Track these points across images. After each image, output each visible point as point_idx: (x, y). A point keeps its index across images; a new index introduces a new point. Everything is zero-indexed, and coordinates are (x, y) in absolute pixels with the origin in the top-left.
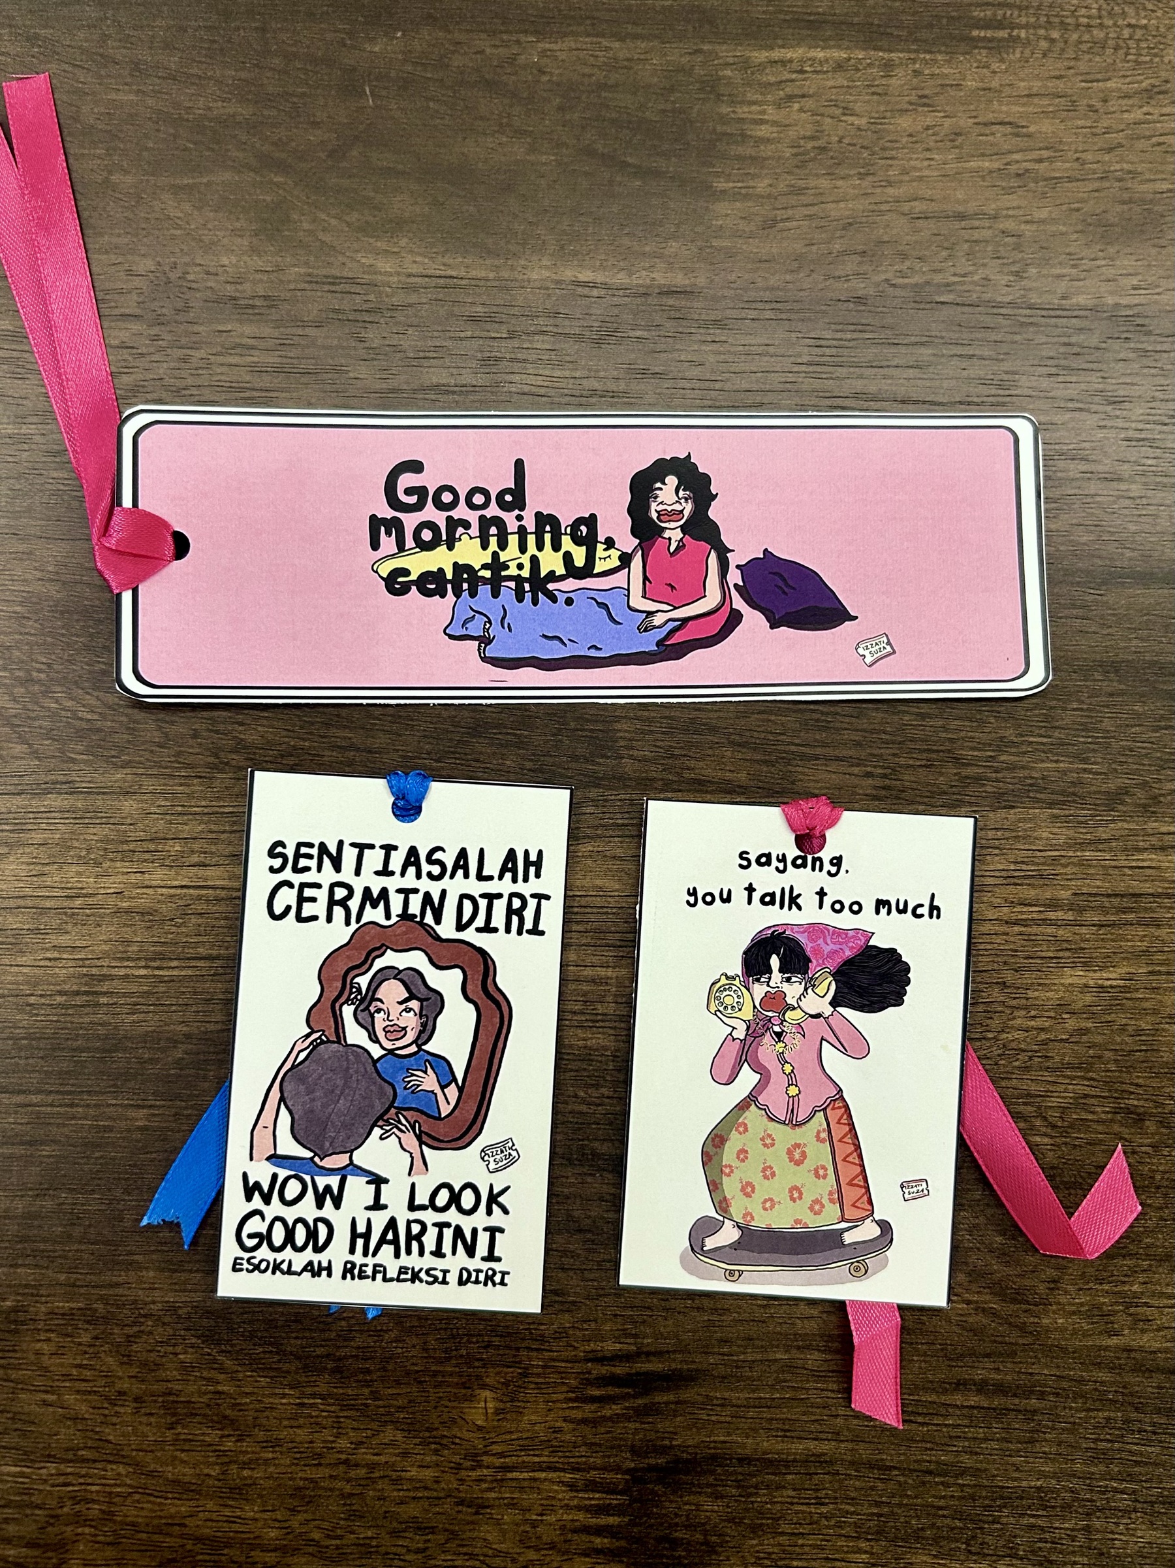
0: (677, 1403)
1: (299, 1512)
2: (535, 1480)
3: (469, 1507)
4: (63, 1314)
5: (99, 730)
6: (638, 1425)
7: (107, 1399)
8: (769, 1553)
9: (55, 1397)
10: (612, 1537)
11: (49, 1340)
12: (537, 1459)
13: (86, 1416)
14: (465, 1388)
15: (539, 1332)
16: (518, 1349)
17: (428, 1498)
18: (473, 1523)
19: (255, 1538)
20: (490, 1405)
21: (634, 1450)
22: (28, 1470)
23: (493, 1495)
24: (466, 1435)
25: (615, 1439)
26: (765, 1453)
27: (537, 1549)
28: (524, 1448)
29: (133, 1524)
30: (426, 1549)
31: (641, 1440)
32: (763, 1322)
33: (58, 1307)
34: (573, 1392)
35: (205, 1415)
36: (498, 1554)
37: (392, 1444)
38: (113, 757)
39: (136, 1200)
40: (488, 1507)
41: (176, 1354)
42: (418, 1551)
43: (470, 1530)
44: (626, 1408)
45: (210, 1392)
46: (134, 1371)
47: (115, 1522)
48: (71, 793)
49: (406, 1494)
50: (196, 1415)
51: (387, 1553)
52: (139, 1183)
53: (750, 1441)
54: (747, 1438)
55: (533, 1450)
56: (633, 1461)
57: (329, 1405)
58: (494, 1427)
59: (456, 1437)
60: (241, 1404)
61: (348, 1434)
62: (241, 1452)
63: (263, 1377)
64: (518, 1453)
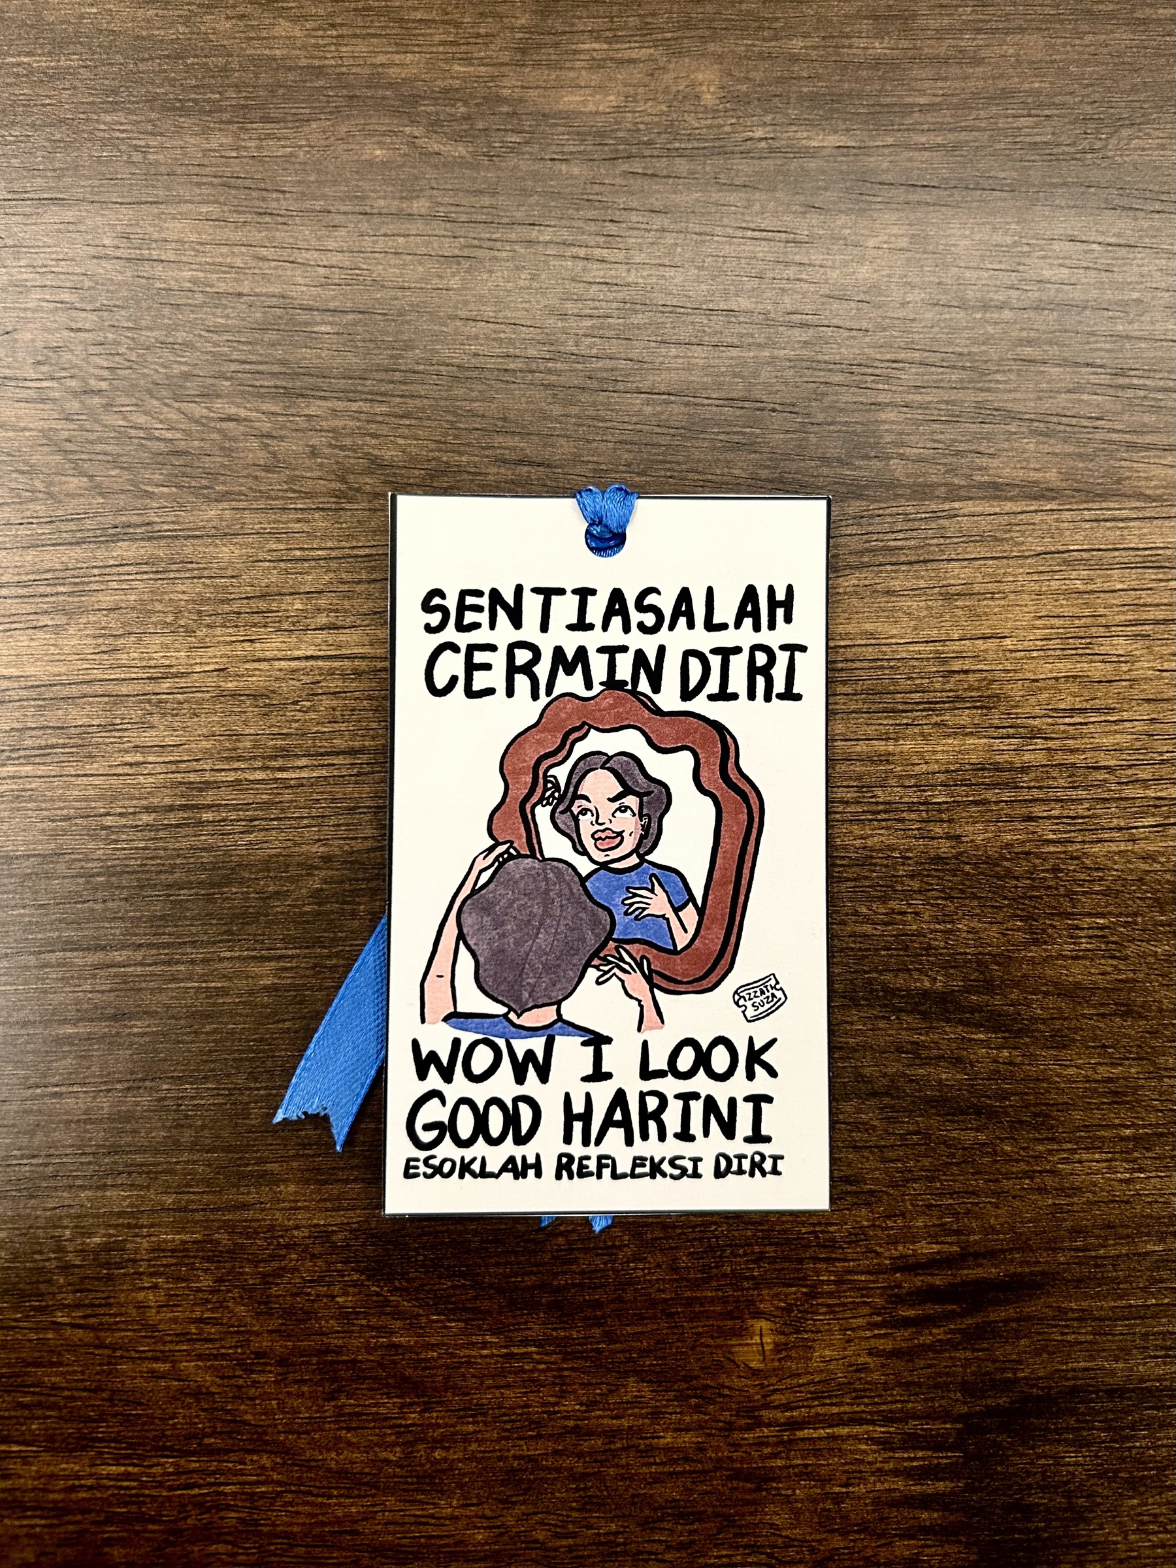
0: (1018, 1320)
1: (515, 1503)
2: (834, 1438)
3: (747, 1481)
4: (173, 1251)
5: (186, 453)
6: (968, 1354)
7: (241, 1364)
8: (1155, 1516)
9: (168, 1366)
10: (943, 1510)
11: (155, 1287)
12: (835, 1410)
13: (212, 1390)
14: (732, 1318)
15: (827, 1236)
16: (801, 1261)
17: (691, 1472)
18: (754, 1502)
19: (456, 1544)
20: (768, 1339)
21: (965, 1387)
22: (136, 1470)
23: (779, 1463)
24: (738, 1383)
25: (940, 1374)
26: (1142, 1380)
27: (844, 1533)
28: (816, 1396)
29: (286, 1535)
30: (693, 1542)
31: (974, 1374)
32: (1127, 1202)
33: (165, 1241)
34: (878, 1314)
35: (376, 1379)
36: (789, 1543)
37: (635, 1402)
38: (206, 487)
39: (266, 1088)
40: (773, 1480)
41: (333, 1297)
42: (681, 1547)
43: (751, 1514)
44: (952, 1331)
45: (382, 1346)
46: (274, 1323)
47: (259, 1534)
48: (150, 539)
49: (660, 1469)
50: (366, 1378)
51: (640, 1553)
52: (269, 1064)
53: (1121, 1365)
54: (1117, 1362)
55: (829, 1397)
56: (965, 1403)
57: (547, 1354)
58: (774, 1370)
59: (723, 1386)
60: (426, 1360)
61: (575, 1391)
62: (430, 1425)
63: (454, 1321)
64: (810, 1403)
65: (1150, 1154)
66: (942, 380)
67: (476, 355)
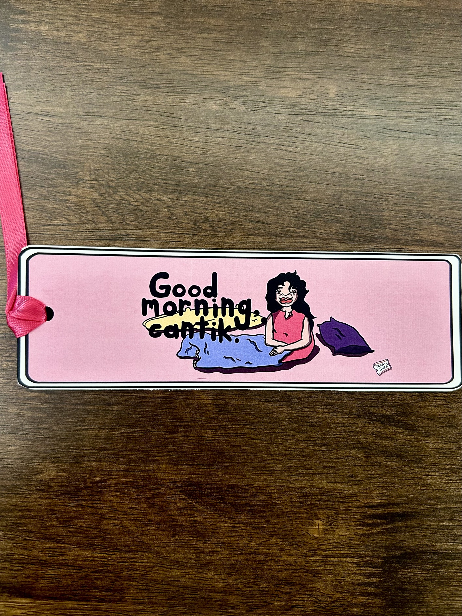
0: (406, 527)
1: (232, 575)
2: (341, 561)
3: (310, 573)
4: (123, 484)
5: (141, 211)
6: (388, 537)
7: (144, 523)
8: (446, 594)
9: (119, 522)
10: (375, 588)
11: (116, 496)
12: (342, 552)
13: (134, 531)
14: (309, 519)
15: (344, 494)
16: (334, 502)
17: (292, 569)
18: (312, 581)
19: (212, 587)
20: (321, 527)
21: (386, 548)
22: (107, 555)
23: (322, 568)
24: (309, 541)
25: (378, 543)
26: (445, 550)
27: (341, 593)
28: (336, 547)
29: (156, 580)
30: (290, 592)
31: (389, 543)
32: (445, 490)
33: (120, 481)
34: (358, 522)
35: (189, 531)
36: (323, 595)
37: (275, 545)
38: (148, 223)
39: (157, 431)
40: (319, 574)
41: (176, 503)
42: (287, 593)
43: (311, 584)
44: (383, 529)
45: (191, 521)
46: (156, 511)
47: (147, 579)
48: (128, 240)
49: (282, 567)
50: (185, 531)
51: (273, 594)
52: (159, 423)
53: (439, 544)
54: (437, 543)
55: (340, 548)
56: (385, 553)
57: (246, 527)
58: (322, 537)
59: (305, 542)
60: (206, 526)
61: (255, 540)
62: (206, 548)
63: (216, 514)
64: (333, 549)
65: (454, 475)
66: (406, 202)
67: (244, 182)
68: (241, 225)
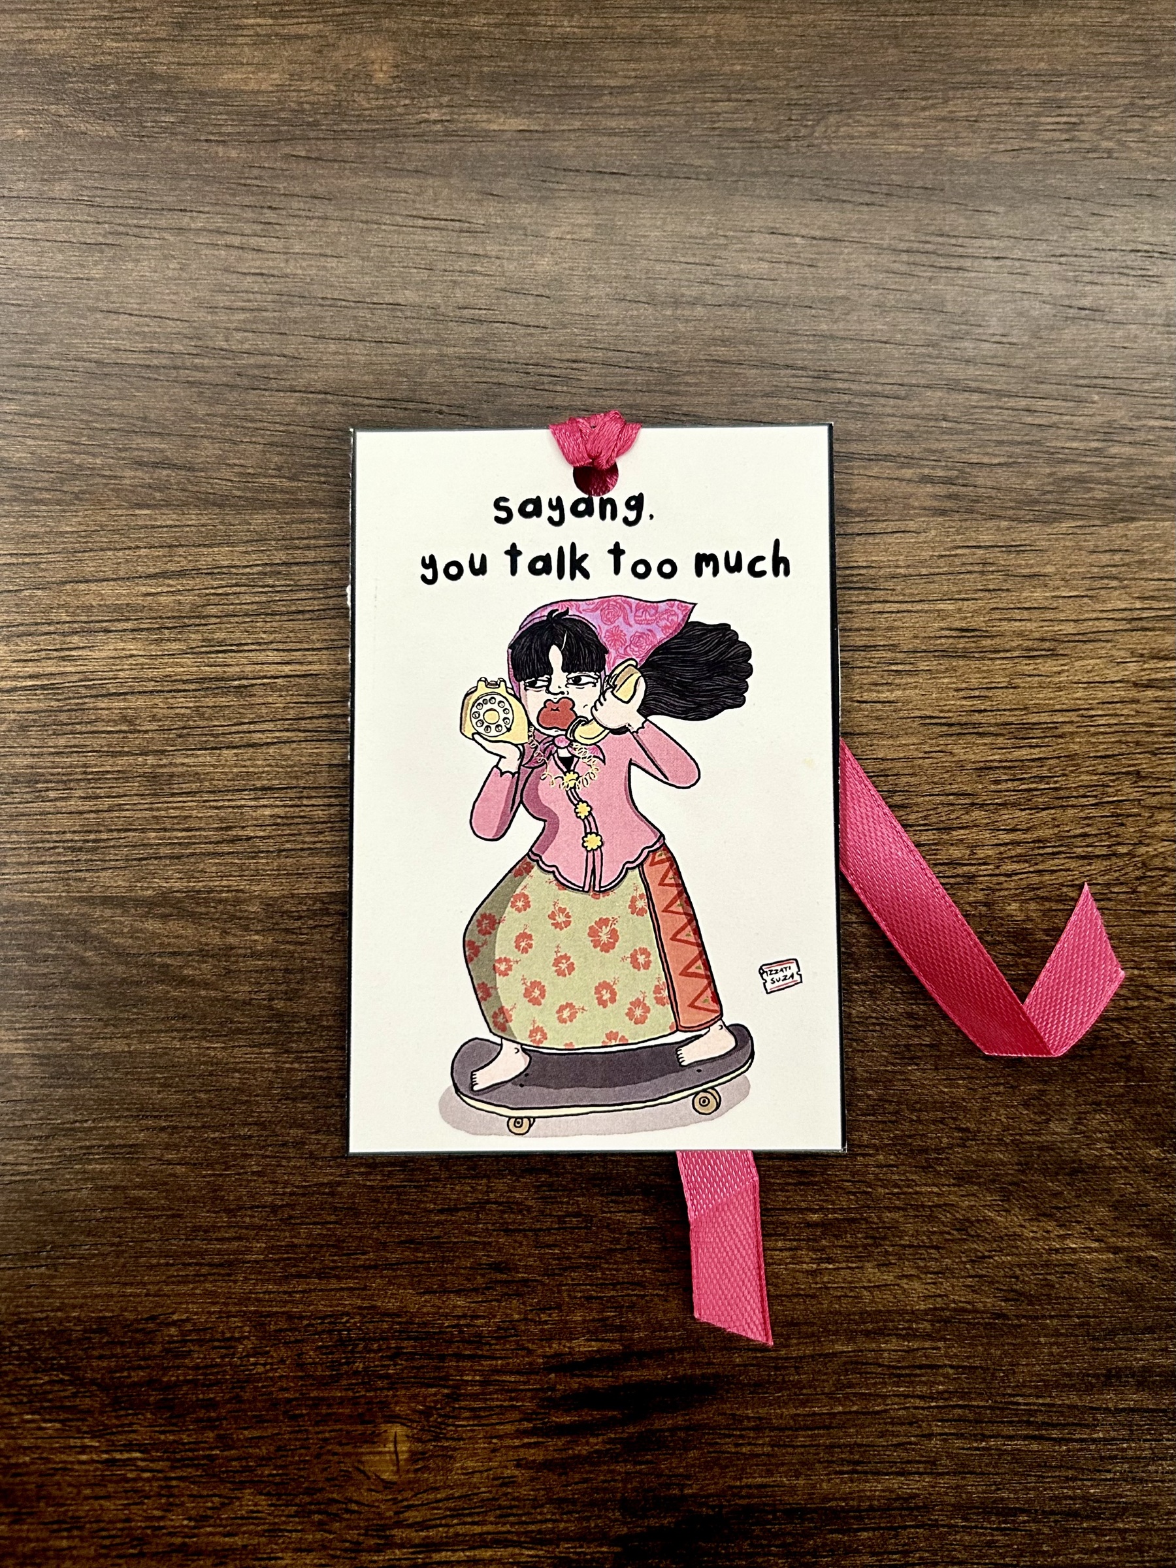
0: (687, 1429)
2: (475, 1561)
6: (630, 1467)
12: (477, 1529)
14: (363, 1423)
15: (474, 1330)
16: (442, 1358)
20: (403, 1447)
24: (367, 1497)
25: (597, 1490)
26: (826, 1499)
28: (457, 1513)
31: (634, 1489)
32: (813, 1296)
34: (529, 1421)
37: (252, 1517)
44: (611, 1441)
53: (801, 1482)
54: (797, 1477)
55: (470, 1515)
56: (625, 1523)
57: (153, 1461)
58: (410, 1482)
59: (351, 1501)
60: (17, 1465)
61: (182, 1504)
62: (20, 1539)
63: (50, 1421)
64: (449, 1521)
65: (840, 1243)
66: (626, 383)
67: (117, 350)
68: (110, 477)
